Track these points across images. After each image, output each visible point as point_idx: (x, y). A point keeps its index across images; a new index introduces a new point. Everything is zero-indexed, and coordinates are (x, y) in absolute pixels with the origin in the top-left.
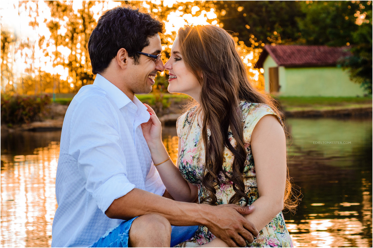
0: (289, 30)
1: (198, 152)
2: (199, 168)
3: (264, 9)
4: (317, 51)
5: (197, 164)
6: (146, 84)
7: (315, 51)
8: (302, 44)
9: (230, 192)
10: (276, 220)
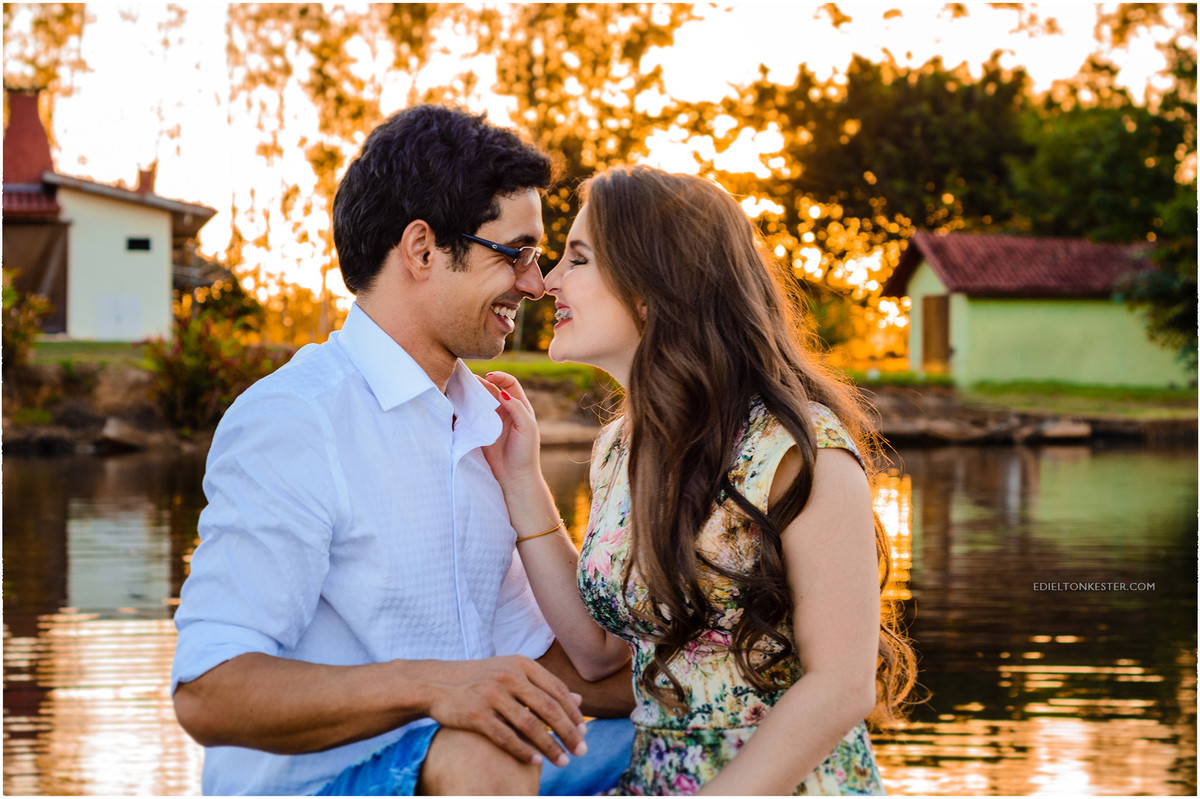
0: (987, 190)
1: (627, 543)
3: (917, 130)
4: (1061, 253)
6: (485, 328)
7: (1054, 254)
8: (1018, 233)
9: (712, 668)
10: (845, 751)
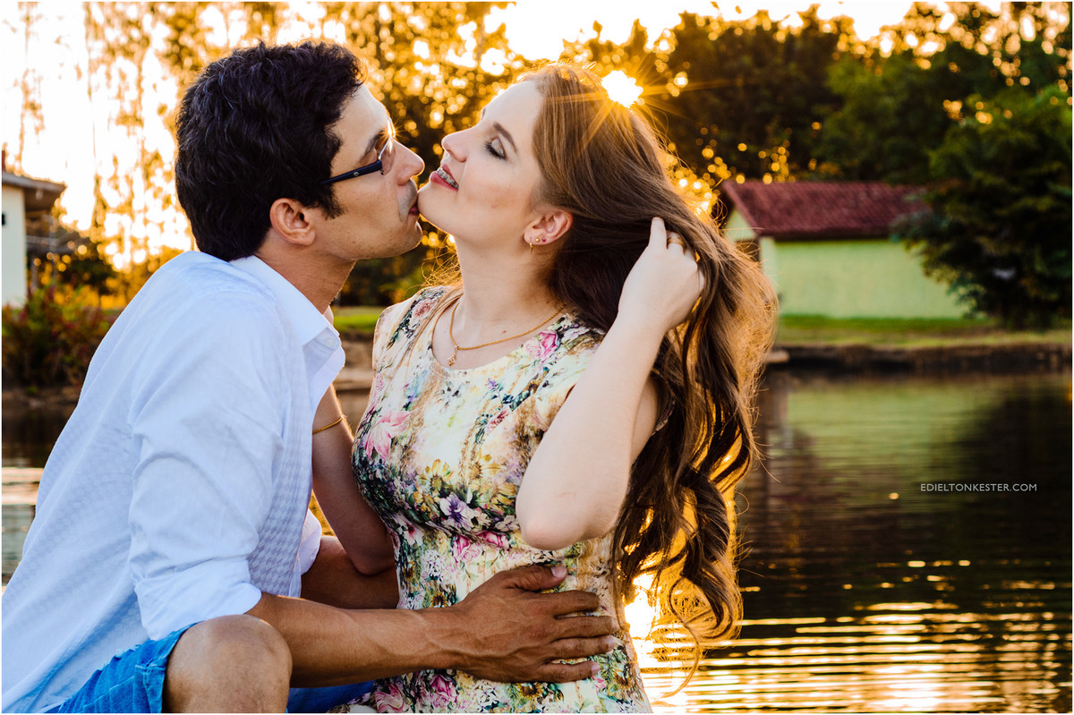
1: (411, 429)
2: (405, 479)
4: (863, 196)
5: (401, 464)
7: (856, 196)
9: (479, 569)
10: (604, 660)
